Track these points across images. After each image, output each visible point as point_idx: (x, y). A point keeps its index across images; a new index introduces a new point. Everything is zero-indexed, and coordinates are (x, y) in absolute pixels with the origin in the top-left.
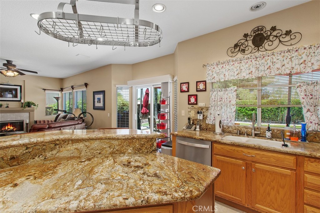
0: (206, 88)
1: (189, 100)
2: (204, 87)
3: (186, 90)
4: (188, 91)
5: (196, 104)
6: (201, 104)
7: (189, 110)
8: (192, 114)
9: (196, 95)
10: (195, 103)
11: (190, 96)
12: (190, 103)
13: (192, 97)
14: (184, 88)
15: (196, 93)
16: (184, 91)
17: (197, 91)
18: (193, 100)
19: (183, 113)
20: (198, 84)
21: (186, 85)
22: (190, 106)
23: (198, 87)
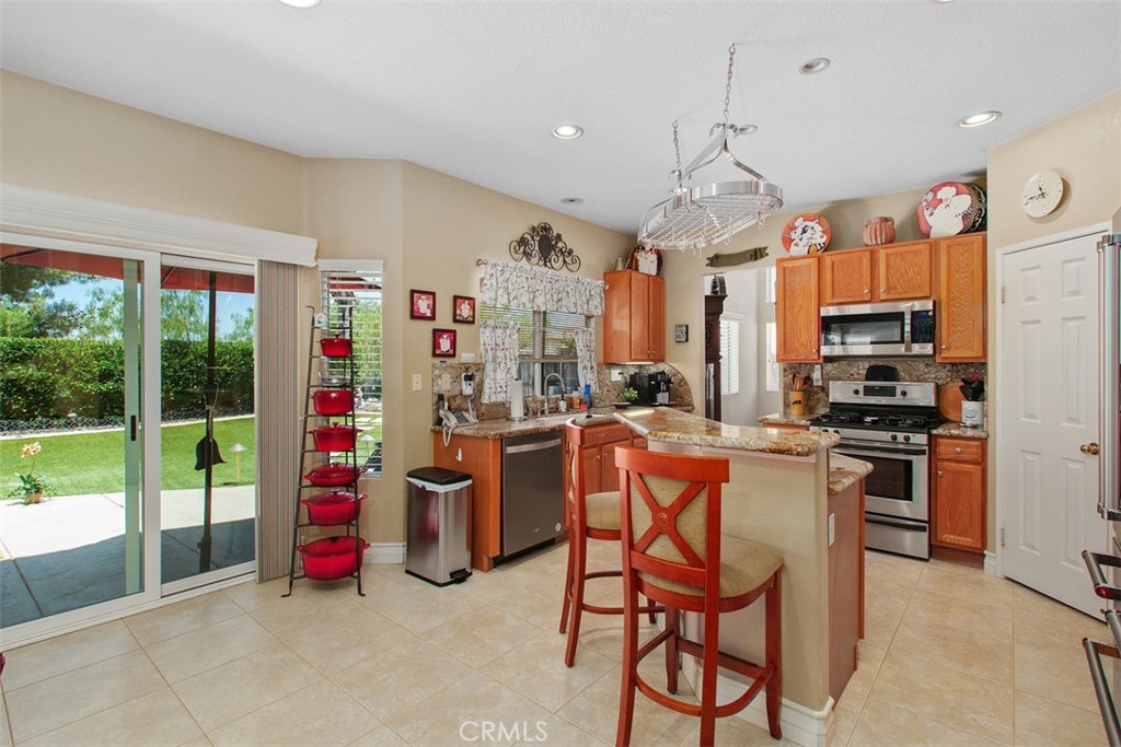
0: (474, 317)
1: (436, 345)
2: (471, 314)
3: (429, 314)
4: (433, 318)
5: (454, 355)
6: (465, 356)
7: (437, 372)
8: (445, 384)
9: (454, 332)
10: (451, 352)
11: (437, 333)
12: (437, 352)
13: (445, 336)
14: (423, 306)
15: (451, 326)
16: (423, 318)
17: (455, 321)
18: (445, 344)
19: (417, 382)
20: (458, 304)
21: (428, 299)
22: (437, 361)
23: (458, 312)
